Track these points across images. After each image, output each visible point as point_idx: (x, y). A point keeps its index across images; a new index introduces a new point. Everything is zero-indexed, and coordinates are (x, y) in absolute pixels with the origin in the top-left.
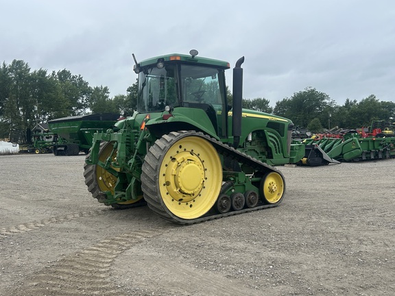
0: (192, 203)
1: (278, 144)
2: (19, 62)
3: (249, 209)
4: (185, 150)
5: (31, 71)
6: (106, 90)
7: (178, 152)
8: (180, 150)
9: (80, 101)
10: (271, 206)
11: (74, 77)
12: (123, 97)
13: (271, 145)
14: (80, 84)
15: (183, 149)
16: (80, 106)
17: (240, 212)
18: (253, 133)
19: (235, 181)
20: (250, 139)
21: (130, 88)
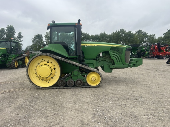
0: (49, 81)
1: (118, 58)
2: (122, 29)
3: (76, 87)
4: (45, 60)
5: (127, 32)
6: (154, 35)
7: (41, 61)
8: (42, 61)
9: (145, 40)
10: (91, 87)
11: (143, 32)
12: (162, 37)
13: (113, 58)
14: (145, 34)
15: (44, 60)
16: (144, 42)
17: (70, 87)
18: (103, 53)
19: (71, 74)
20: (101, 55)
21: (164, 34)
